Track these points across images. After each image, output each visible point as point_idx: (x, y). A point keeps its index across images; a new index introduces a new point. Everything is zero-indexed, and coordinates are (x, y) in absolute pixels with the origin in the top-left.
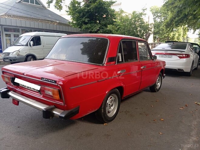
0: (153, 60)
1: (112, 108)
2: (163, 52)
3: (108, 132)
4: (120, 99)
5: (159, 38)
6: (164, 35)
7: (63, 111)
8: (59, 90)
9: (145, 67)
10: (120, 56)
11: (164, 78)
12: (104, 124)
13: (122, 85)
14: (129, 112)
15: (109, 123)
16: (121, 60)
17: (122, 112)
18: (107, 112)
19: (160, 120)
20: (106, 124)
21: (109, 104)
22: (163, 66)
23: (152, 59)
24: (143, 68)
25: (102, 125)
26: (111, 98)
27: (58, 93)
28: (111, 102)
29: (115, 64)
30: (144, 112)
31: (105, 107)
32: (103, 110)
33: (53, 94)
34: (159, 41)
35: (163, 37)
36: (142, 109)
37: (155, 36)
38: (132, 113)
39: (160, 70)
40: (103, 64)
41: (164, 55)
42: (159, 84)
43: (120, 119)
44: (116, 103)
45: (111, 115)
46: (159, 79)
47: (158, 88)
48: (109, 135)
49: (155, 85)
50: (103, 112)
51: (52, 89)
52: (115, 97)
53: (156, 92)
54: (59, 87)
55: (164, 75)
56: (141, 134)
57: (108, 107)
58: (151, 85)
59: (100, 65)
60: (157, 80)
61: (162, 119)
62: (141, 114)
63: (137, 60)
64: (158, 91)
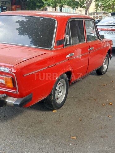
0: (101, 39)
1: (61, 94)
2: (110, 28)
3: (59, 118)
4: (68, 85)
5: (102, 6)
6: (109, 2)
7: (17, 99)
8: (12, 77)
9: (93, 49)
10: (68, 38)
11: (110, 59)
12: (54, 111)
13: (70, 69)
14: (76, 98)
15: (59, 110)
16: (68, 43)
17: (70, 98)
18: (56, 98)
19: (109, 104)
20: (55, 111)
21: (58, 91)
22: (109, 46)
23: (99, 38)
24: (91, 50)
25: (51, 112)
26: (60, 84)
27: (12, 81)
28: (60, 88)
29: (64, 47)
30: (92, 97)
31: (55, 94)
32: (52, 96)
33: (6, 82)
34: (103, 10)
35: (107, 5)
36: (90, 94)
37: (97, 3)
38: (80, 99)
39: (107, 51)
40: (52, 48)
41: (111, 31)
42: (106, 66)
43: (69, 105)
44: (64, 89)
45: (59, 101)
46: (105, 61)
47: (104, 70)
48: (60, 121)
49: (102, 68)
50: (52, 98)
51: (4, 77)
52: (63, 83)
53: (102, 75)
54: (12, 75)
55: (111, 55)
56: (91, 118)
57: (57, 94)
58: (98, 68)
59: (49, 50)
60: (104, 62)
61: (110, 104)
62: (89, 99)
63: (85, 41)
64: (104, 74)
